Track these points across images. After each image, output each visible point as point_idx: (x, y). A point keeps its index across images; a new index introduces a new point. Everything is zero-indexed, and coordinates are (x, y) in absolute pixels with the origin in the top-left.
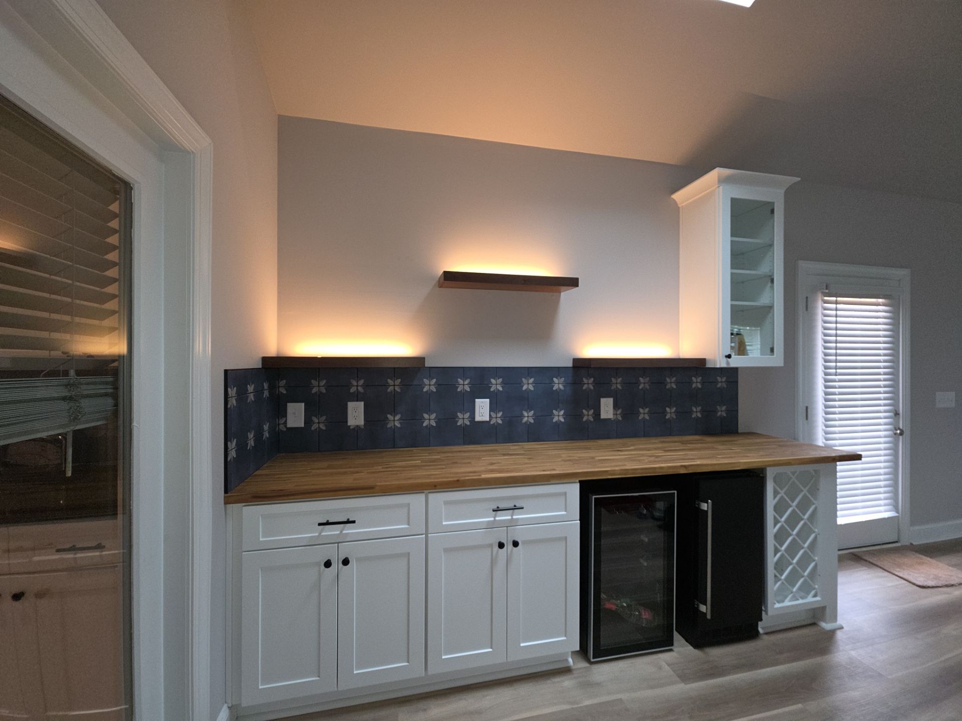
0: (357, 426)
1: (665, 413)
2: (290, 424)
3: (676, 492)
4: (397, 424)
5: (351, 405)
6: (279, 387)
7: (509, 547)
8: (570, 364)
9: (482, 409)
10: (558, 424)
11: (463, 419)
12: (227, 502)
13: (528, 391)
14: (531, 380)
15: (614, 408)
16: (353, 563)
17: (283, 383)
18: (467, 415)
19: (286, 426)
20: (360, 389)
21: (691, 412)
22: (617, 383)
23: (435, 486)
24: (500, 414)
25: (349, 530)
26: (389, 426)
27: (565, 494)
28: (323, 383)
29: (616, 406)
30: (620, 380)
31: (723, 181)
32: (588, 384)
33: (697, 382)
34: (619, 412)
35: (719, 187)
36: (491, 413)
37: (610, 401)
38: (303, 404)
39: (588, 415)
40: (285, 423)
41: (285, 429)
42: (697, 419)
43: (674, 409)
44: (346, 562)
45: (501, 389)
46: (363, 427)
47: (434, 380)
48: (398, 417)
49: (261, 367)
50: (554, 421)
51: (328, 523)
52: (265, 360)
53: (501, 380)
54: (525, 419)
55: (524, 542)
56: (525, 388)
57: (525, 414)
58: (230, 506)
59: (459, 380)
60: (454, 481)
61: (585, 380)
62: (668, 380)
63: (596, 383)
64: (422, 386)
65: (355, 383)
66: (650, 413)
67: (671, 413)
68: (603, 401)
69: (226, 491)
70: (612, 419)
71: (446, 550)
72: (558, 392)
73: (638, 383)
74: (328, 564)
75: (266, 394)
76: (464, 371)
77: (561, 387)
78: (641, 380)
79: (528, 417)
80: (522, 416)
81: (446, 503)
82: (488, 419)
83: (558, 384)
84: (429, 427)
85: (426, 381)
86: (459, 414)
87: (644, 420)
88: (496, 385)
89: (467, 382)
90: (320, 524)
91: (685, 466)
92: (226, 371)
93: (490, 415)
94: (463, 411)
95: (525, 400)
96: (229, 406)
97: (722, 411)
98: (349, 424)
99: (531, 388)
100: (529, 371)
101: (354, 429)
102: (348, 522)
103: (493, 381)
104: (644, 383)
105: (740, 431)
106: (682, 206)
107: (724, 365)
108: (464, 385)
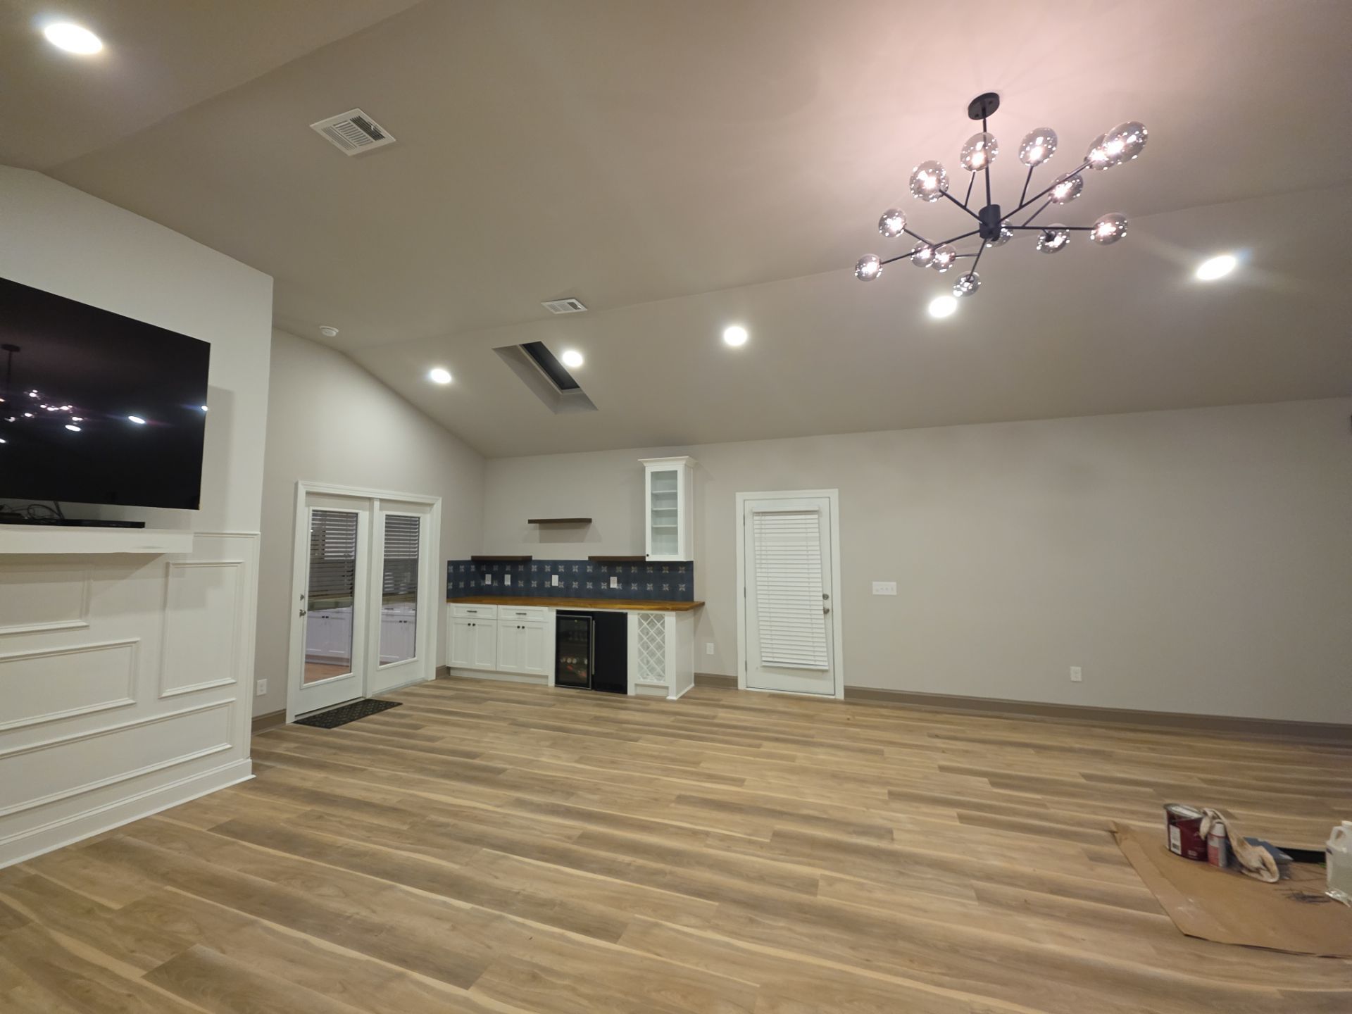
0: (508, 585)
1: (646, 587)
4: (523, 586)
5: (506, 576)
6: (483, 568)
8: (587, 559)
9: (555, 580)
10: (589, 590)
11: (547, 585)
13: (575, 572)
14: (577, 567)
16: (476, 626)
17: (484, 566)
18: (549, 583)
20: (509, 569)
21: (662, 587)
22: (619, 570)
24: (563, 583)
26: (519, 586)
28: (497, 566)
29: (619, 582)
30: (620, 567)
32: (604, 569)
33: (665, 570)
34: (620, 585)
36: (559, 582)
37: (616, 579)
38: (491, 575)
39: (604, 586)
40: (485, 582)
41: (485, 585)
42: (666, 591)
43: (652, 585)
44: (474, 625)
45: (564, 571)
46: (510, 586)
47: (536, 566)
48: (523, 583)
49: (471, 560)
50: (587, 588)
51: (472, 611)
53: (563, 566)
56: (574, 570)
58: (447, 602)
59: (546, 566)
62: (648, 568)
63: (608, 569)
64: (531, 569)
65: (507, 567)
66: (638, 587)
67: (650, 587)
68: (612, 579)
69: (446, 598)
70: (617, 589)
71: (503, 626)
72: (589, 573)
73: (630, 569)
74: (469, 625)
75: (474, 571)
76: (548, 562)
78: (632, 568)
79: (575, 585)
80: (573, 584)
81: (504, 609)
82: (558, 586)
83: (588, 569)
84: (534, 588)
85: (533, 566)
87: (634, 590)
88: (561, 569)
89: (549, 567)
92: (448, 561)
93: (559, 584)
94: (547, 581)
95: (574, 577)
96: (449, 572)
97: (682, 587)
98: (505, 585)
99: (577, 571)
100: (574, 562)
101: (507, 587)
102: (478, 612)
103: (560, 567)
108: (548, 569)
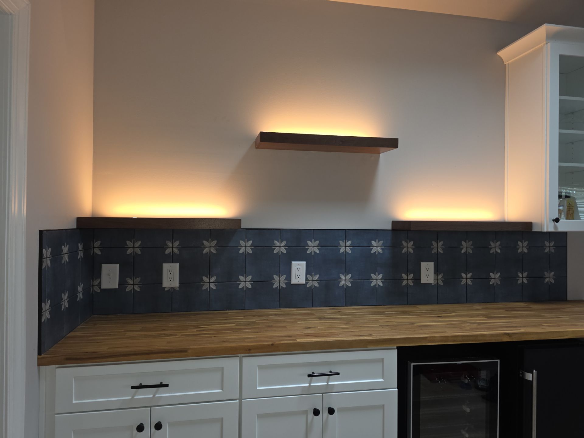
0: (172, 287)
1: (488, 278)
2: (104, 286)
3: (499, 361)
4: (213, 286)
5: (166, 267)
6: (94, 248)
7: (324, 413)
8: (389, 227)
9: (299, 272)
10: (376, 288)
11: (279, 282)
12: (40, 363)
13: (345, 254)
14: (349, 243)
15: (435, 273)
16: (166, 427)
17: (97, 244)
18: (283, 277)
19: (100, 288)
20: (176, 250)
21: (516, 278)
22: (438, 247)
23: (250, 350)
24: (316, 277)
25: (162, 394)
26: (204, 288)
27: (383, 360)
28: (138, 244)
29: (437, 271)
30: (441, 244)
31: (551, 37)
32: (408, 247)
33: (523, 247)
34: (440, 276)
35: (547, 44)
36: (308, 276)
37: (431, 265)
38: (118, 265)
39: (407, 279)
40: (100, 284)
41: (99, 291)
42: (523, 284)
43: (498, 275)
44: (158, 426)
45: (318, 251)
46: (178, 289)
47: (251, 242)
48: (213, 279)
49: (76, 228)
50: (372, 284)
51: (141, 387)
52: (81, 221)
53: (317, 242)
54: (343, 283)
55: (341, 410)
56: (342, 251)
57: (343, 277)
58: (43, 368)
59: (276, 242)
60: (269, 345)
61: (405, 244)
62: (492, 244)
63: (415, 247)
64: (238, 247)
65: (170, 244)
66: (472, 278)
67: (495, 277)
68: (423, 265)
69: (40, 353)
70: (433, 284)
71: (261, 416)
72: (376, 255)
73: (460, 247)
74: (140, 428)
75: (81, 255)
76: (280, 233)
77: (380, 250)
78: (464, 243)
79: (345, 280)
80: (339, 279)
81: (261, 367)
82: (305, 283)
83: (377, 247)
84: (245, 290)
85: (242, 243)
86: (275, 276)
87: (466, 285)
88: (313, 247)
89: (283, 244)
90: (133, 388)
91: (508, 334)
92: (41, 232)
93: (307, 278)
94: (279, 273)
95: (342, 263)
96: (43, 267)
97: (549, 277)
98: (163, 287)
99: (349, 250)
100: (346, 234)
101: (169, 290)
102: (162, 385)
103: (310, 243)
104: (466, 247)
105: (569, 298)
106: (508, 63)
107: (551, 229)
108: (280, 247)
